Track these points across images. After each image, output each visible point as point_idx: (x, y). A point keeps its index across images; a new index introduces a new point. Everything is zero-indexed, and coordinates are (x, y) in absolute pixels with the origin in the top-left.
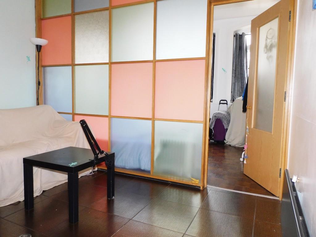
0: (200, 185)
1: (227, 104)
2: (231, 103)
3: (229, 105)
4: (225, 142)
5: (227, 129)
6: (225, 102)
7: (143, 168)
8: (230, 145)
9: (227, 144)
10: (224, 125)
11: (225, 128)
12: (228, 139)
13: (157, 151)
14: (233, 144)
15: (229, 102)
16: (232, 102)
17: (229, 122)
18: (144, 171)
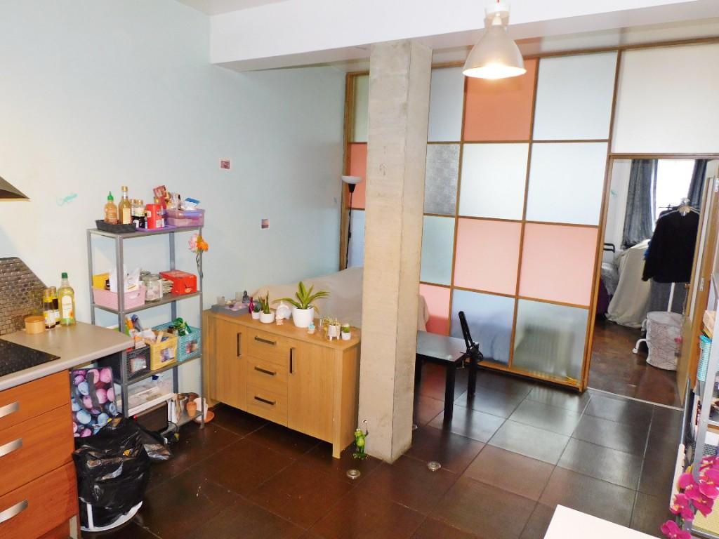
0: (578, 385)
1: (614, 251)
2: (622, 250)
3: (616, 254)
4: (607, 315)
5: (612, 296)
6: (611, 247)
7: (496, 358)
8: (615, 323)
9: (610, 319)
10: (608, 289)
11: (609, 293)
12: (613, 311)
13: (519, 337)
14: (619, 320)
15: (618, 249)
16: (624, 249)
17: (616, 284)
18: (498, 362)
